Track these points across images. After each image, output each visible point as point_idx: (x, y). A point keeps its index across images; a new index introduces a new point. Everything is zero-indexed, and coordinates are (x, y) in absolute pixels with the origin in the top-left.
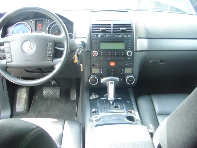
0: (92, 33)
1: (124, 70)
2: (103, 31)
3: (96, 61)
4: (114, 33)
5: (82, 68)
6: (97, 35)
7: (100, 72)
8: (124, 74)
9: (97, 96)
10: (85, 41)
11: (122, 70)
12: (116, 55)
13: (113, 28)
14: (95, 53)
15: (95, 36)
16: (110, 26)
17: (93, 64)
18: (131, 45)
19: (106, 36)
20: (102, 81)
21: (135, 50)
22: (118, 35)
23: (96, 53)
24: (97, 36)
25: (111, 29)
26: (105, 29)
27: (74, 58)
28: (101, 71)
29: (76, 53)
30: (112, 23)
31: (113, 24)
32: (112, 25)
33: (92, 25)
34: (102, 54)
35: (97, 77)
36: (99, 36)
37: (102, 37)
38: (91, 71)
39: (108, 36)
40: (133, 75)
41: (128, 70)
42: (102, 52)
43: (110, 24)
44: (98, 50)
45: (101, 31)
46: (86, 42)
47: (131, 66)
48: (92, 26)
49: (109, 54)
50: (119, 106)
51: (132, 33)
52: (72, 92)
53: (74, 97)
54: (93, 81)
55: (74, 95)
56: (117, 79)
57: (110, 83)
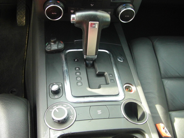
8: (116, 1)
9: (61, 46)
35: (62, 5)
50: (106, 74)
52: (19, 13)
53: (23, 21)
54: (52, 13)
55: (22, 18)
56: (106, 16)
57: (91, 24)
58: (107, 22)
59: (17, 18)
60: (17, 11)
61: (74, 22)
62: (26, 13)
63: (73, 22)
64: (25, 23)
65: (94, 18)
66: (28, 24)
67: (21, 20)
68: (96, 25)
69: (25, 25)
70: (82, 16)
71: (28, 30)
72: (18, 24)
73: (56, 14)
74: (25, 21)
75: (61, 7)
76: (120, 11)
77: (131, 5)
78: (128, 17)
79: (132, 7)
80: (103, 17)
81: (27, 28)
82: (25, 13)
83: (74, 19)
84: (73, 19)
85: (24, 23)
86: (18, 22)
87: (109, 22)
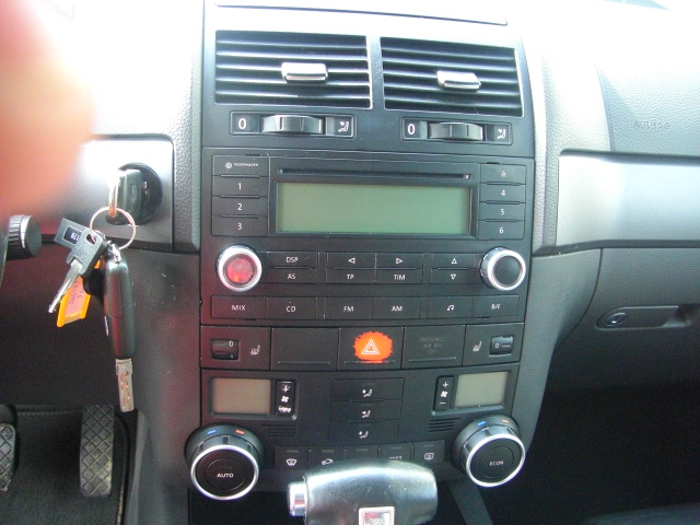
0: (220, 99)
1: (453, 391)
2: (308, 92)
3: (249, 321)
4: (389, 104)
5: (130, 387)
6: (258, 119)
7: (275, 402)
8: (449, 413)
10: (161, 162)
11: (438, 390)
12: (400, 284)
13: (386, 66)
14: (238, 266)
15: (243, 123)
16: (363, 52)
17: (217, 346)
18: (517, 203)
19: (330, 124)
20: (299, 500)
21: (537, 244)
22: (424, 125)
23: (242, 266)
24: (261, 129)
25: (369, 71)
26: (321, 69)
27: (58, 306)
28: (285, 399)
29: (79, 267)
30: (374, 32)
31: (385, 41)
32: (373, 47)
33: (221, 35)
34: (291, 267)
35: (252, 440)
36: (273, 124)
37: (294, 133)
38: (205, 397)
39: (345, 126)
40: (510, 416)
41: (479, 389)
42: (292, 251)
43: (361, 40)
44: (265, 237)
45: (293, 86)
46: (163, 171)
47: (505, 361)
48: (219, 47)
49: (351, 269)
51: (518, 113)
52: (88, 448)
53: (102, 477)
54: (219, 475)
55: (101, 465)
56: (419, 480)
57: (367, 516)
58: (425, 502)
59: (82, 468)
60: (84, 441)
61: (303, 510)
62: (114, 446)
63: (297, 510)
64: (109, 485)
65: (376, 494)
66: (122, 488)
67: (97, 473)
68: (386, 516)
69: (112, 490)
70: (330, 489)
71: (121, 508)
72: (86, 488)
73: (231, 475)
74: (109, 479)
75: (249, 449)
76: (469, 449)
77: (506, 421)
78: (501, 466)
79: (512, 426)
80: (408, 483)
81: (119, 501)
82: (111, 445)
83: (303, 502)
84: (297, 502)
85: (106, 486)
86: (83, 481)
87: (432, 500)
